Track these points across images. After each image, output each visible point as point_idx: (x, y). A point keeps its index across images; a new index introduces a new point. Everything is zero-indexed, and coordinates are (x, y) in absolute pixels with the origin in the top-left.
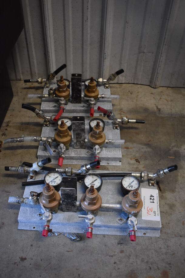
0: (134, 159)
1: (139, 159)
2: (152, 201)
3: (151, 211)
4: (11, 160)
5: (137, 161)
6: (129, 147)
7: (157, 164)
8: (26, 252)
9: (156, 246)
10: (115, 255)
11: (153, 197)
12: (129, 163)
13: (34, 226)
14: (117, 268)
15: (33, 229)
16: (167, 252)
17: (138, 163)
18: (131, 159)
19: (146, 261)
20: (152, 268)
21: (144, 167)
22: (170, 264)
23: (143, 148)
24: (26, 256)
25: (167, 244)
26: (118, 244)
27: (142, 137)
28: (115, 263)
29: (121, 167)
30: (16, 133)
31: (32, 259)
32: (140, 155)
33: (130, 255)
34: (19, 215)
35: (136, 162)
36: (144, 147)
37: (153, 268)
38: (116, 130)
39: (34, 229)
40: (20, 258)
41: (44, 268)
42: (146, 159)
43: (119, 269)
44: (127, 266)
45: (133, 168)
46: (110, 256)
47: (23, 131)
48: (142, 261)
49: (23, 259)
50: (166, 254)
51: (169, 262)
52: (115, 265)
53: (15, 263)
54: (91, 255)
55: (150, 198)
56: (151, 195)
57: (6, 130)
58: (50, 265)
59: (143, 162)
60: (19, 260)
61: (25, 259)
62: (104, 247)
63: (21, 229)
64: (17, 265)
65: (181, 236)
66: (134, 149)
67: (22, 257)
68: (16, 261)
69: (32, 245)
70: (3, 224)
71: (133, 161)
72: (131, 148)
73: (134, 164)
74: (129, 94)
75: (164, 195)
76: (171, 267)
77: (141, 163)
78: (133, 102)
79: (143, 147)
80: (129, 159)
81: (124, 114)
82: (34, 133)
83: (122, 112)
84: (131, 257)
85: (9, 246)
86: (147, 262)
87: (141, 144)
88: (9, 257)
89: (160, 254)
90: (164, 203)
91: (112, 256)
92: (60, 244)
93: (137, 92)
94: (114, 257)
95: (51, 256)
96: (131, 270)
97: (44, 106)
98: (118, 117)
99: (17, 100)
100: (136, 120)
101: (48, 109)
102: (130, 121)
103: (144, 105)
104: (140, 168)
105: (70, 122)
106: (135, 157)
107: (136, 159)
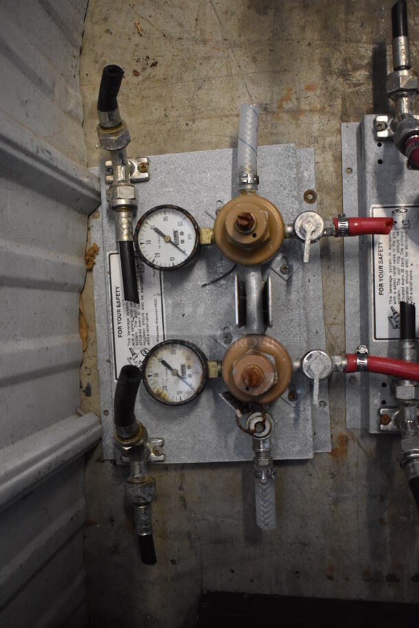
74: (159, 72)
83: (280, 107)
93: (137, 39)
97: (294, 446)
98: (316, 123)
99: (233, 571)
100: (396, 35)
101: (309, 426)
102: (403, 63)
103: (226, 12)
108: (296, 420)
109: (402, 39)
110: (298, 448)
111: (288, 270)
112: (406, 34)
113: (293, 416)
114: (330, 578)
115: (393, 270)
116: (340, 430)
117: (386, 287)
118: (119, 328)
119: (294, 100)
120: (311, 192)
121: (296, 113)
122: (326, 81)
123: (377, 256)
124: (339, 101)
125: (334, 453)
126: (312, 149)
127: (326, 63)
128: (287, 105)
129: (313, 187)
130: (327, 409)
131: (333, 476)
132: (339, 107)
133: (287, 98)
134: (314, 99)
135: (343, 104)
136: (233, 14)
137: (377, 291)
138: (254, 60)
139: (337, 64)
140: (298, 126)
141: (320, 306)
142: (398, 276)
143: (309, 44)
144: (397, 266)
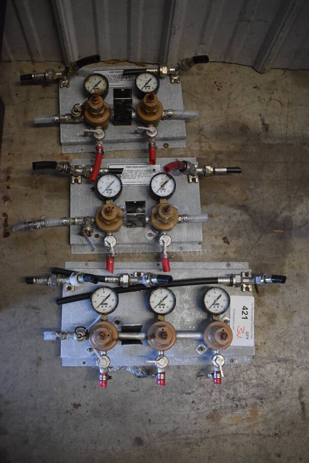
0: (221, 237)
1: (228, 237)
2: (244, 316)
3: (243, 333)
4: (30, 251)
5: (225, 240)
6: (214, 214)
7: (257, 245)
8: (79, 395)
9: (245, 375)
10: (193, 392)
11: (247, 309)
12: (213, 246)
13: (84, 361)
14: (195, 409)
15: (82, 365)
16: (259, 384)
17: (226, 244)
18: (216, 237)
19: (231, 397)
20: (239, 406)
21: (235, 252)
22: (261, 399)
23: (235, 215)
24: (80, 401)
25: (260, 373)
26: (197, 376)
27: (235, 191)
28: (193, 402)
29: (201, 253)
30: (26, 195)
31: (88, 405)
32: (231, 229)
33: (212, 391)
34: (61, 352)
35: (224, 242)
36: (238, 212)
37: (241, 405)
38: (194, 184)
39: (85, 365)
40: (72, 404)
41: (105, 415)
42: (239, 235)
43: (198, 409)
44: (208, 404)
45: (219, 254)
46: (187, 394)
47: (37, 188)
48: (228, 397)
49: (76, 406)
50: (257, 386)
51: (261, 397)
52: (193, 405)
53: (67, 412)
54: (163, 394)
55: (243, 312)
56: (244, 306)
57: (8, 187)
58: (111, 411)
59: (234, 242)
60: (72, 407)
61: (80, 405)
62: (179, 381)
63: (66, 366)
64: (71, 414)
65: (279, 361)
66: (221, 217)
67: (75, 403)
68: (68, 409)
69: (85, 387)
70: (40, 359)
71: (220, 242)
72: (217, 216)
73: (220, 247)
74: (216, 91)
75: (262, 299)
76: (262, 403)
77: (231, 244)
78: (222, 109)
79: (235, 211)
80: (213, 237)
81: (205, 142)
82: (56, 193)
83: (202, 135)
84: (214, 393)
85: (55, 389)
86: (233, 398)
87: (232, 206)
88: (57, 404)
89: (250, 386)
90: (261, 312)
91: (189, 394)
92: (122, 382)
93: (229, 83)
94: (192, 395)
95: (111, 399)
96: (213, 410)
97: (66, 135)
98: (196, 147)
99: (13, 117)
100: (227, 168)
101: (74, 141)
102: (216, 170)
103: (240, 116)
104: (229, 253)
105: (117, 183)
106: (223, 234)
107: (223, 237)
108: (76, 136)
109: (226, 170)
110: (65, 136)
111: (136, 132)
112: (227, 172)
113: (78, 134)
114: (9, 154)
115: (136, 172)
116: (71, 157)
117: (129, 169)
118: (113, 72)
119: (204, 141)
120: (168, 146)
121: (200, 141)
122: (213, 153)
123: (141, 166)
124: (205, 157)
125: (62, 154)
126: (185, 147)
127: (220, 153)
128: (203, 138)
129: (170, 147)
130: (80, 151)
131: (53, 154)
132: (202, 157)
133: (206, 138)
134: (206, 147)
135: (204, 159)
136: (240, 119)
137: (128, 166)
138: (221, 126)
139: (220, 156)
140: (195, 141)
141: (122, 149)
142: (134, 173)
143: (228, 147)
144: (138, 173)
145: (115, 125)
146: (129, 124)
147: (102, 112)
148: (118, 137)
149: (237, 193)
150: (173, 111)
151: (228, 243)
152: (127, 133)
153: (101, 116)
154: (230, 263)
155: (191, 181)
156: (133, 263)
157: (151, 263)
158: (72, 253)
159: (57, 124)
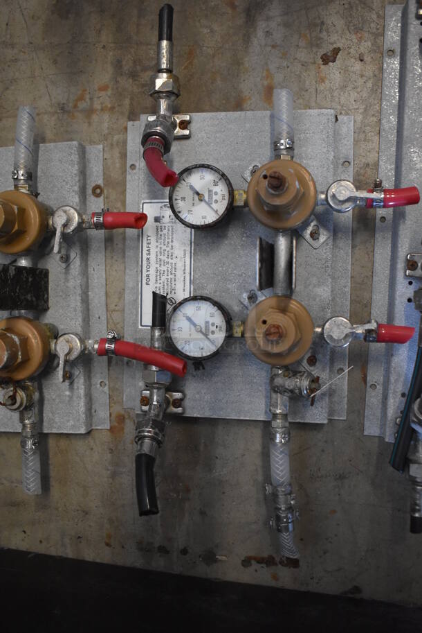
0: (322, 67)
1: (322, 52)
4: (334, 512)
5: (329, 58)
6: (266, 83)
17: (338, 57)
18: (322, 80)
21: (360, 37)
23: (268, 33)
27: (212, 31)
29: (359, 118)
30: (203, 513)
32: (302, 43)
35: (334, 61)
36: (262, 25)
38: (193, 126)
42: (318, 25)
45: (362, 75)
47: (188, 490)
57: (184, 552)
59: (334, 38)
66: (272, 67)
71: (333, 72)
72: (269, 76)
73: (345, 70)
77: (339, 45)
78: (16, 60)
79: (260, 33)
80: (322, 87)
81: (91, 99)
82: (202, 448)
83: (75, 106)
87: (247, 39)
97: (68, 421)
98: (105, 122)
99: (25, 532)
100: (161, 39)
101: (82, 403)
102: (164, 66)
103: (33, 17)
104: (362, 50)
105: (189, 309)
106: (315, 63)
107: (320, 62)
108: (71, 397)
109: (165, 43)
110: (71, 423)
111: (66, 259)
113: (67, 393)
114: (108, 545)
115: (159, 261)
116: (117, 409)
117: (153, 278)
119: (88, 100)
120: (98, 187)
121: (89, 112)
122: (117, 82)
123: (145, 249)
124: (127, 102)
125: (112, 430)
126: (101, 147)
127: (118, 65)
128: (82, 105)
129: (100, 182)
130: (106, 389)
131: (111, 451)
132: (128, 107)
133: (81, 98)
134: (105, 98)
135: (131, 104)
136: (39, 18)
137: (144, 281)
138: (55, 62)
139: (127, 66)
140: (90, 124)
141: (103, 293)
142: (163, 268)
143: (104, 47)
144: (162, 257)
145: (48, 308)
146: (46, 274)
147: (16, 339)
148: (75, 302)
149: (216, 27)
150: (16, 168)
151: (336, 51)
152: (67, 280)
153: (25, 341)
154: (386, 47)
155: (186, 132)
156: (375, 279)
157: (377, 236)
158: (345, 418)
159: (42, 439)
